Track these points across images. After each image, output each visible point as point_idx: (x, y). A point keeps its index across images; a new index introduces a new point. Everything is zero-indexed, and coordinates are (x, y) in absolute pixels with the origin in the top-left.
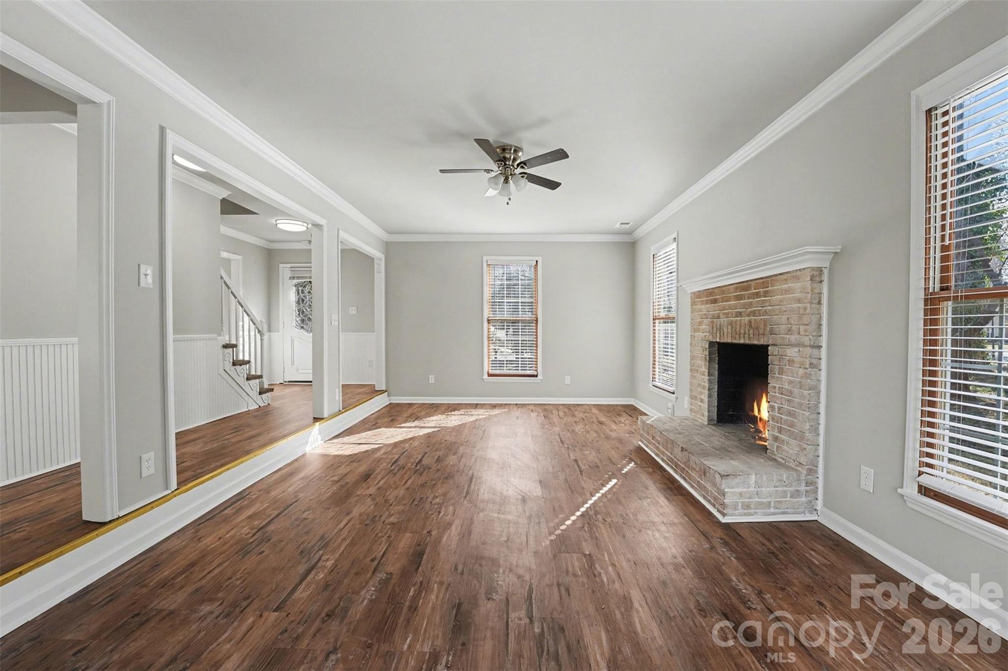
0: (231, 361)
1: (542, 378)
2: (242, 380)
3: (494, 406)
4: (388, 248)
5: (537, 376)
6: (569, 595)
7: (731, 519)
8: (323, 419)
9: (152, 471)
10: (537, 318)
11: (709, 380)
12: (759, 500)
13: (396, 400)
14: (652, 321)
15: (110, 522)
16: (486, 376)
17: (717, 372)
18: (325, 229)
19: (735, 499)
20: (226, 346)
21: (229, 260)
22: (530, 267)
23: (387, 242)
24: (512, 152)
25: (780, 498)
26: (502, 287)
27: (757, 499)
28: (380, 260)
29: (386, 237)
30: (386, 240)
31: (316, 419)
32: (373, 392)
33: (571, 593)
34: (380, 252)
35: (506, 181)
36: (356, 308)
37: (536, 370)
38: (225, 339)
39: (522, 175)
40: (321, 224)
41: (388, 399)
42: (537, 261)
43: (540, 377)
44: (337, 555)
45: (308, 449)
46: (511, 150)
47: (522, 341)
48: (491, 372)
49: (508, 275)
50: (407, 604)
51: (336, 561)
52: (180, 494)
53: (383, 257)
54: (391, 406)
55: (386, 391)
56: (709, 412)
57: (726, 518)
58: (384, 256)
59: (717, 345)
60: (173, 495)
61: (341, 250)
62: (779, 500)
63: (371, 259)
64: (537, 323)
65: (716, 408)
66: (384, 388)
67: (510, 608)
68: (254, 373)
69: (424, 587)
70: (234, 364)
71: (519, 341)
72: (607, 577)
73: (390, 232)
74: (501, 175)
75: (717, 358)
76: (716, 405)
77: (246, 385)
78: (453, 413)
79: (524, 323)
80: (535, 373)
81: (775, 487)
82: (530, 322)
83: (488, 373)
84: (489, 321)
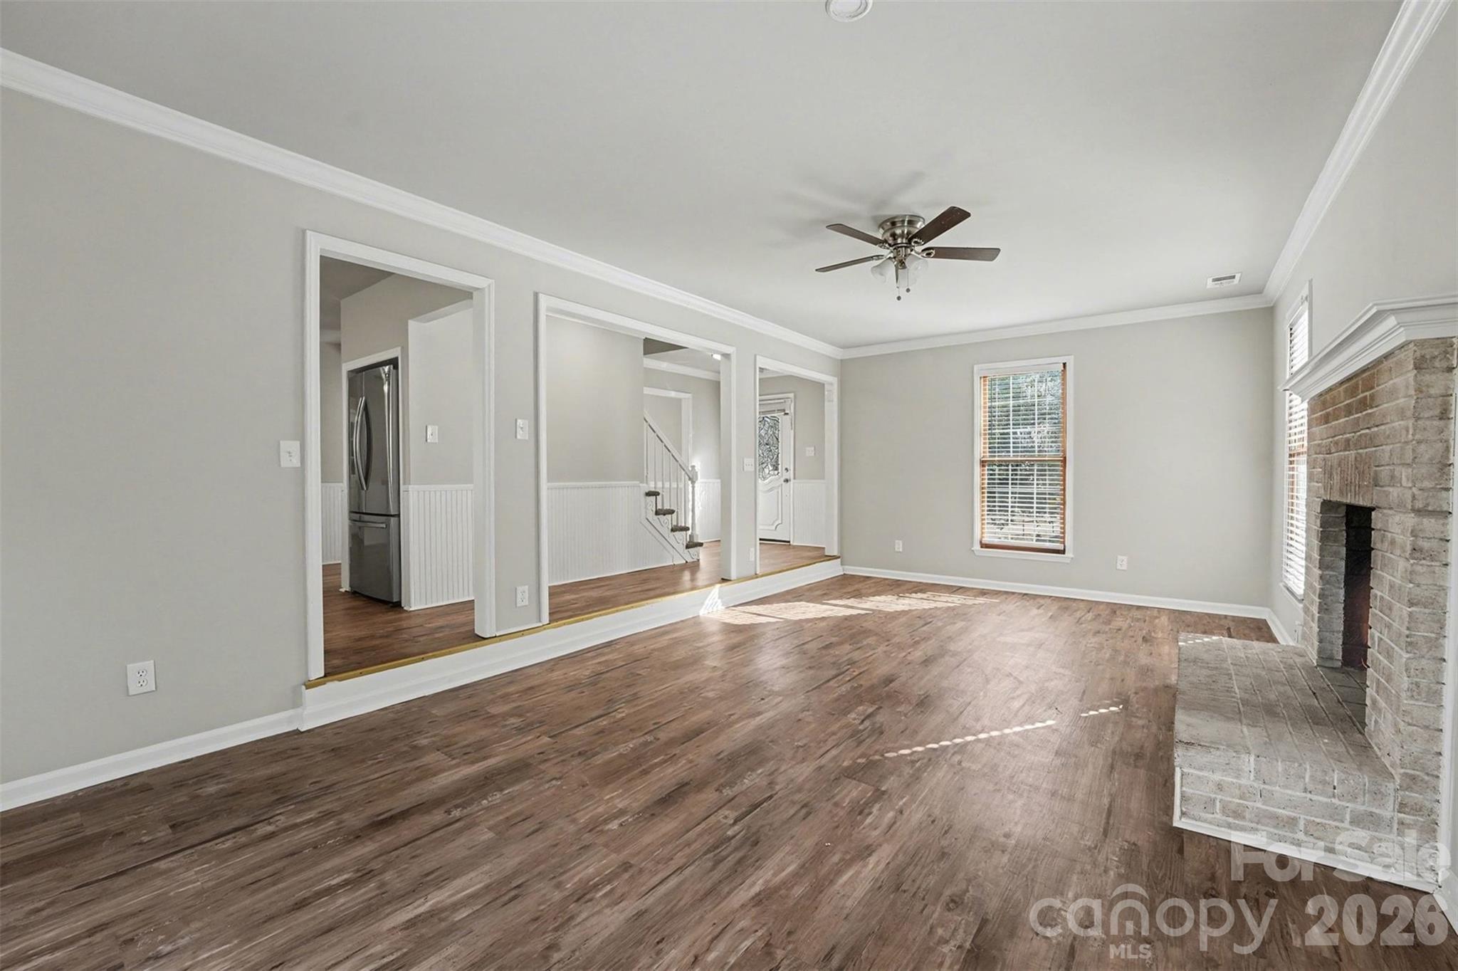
0: (654, 510)
1: (1072, 556)
2: (666, 531)
3: (983, 593)
4: (844, 368)
5: (1063, 552)
6: (804, 819)
7: (1193, 825)
8: (730, 580)
9: (526, 602)
10: (1065, 458)
11: (1321, 577)
12: (1264, 807)
13: (852, 570)
14: (1287, 459)
15: (490, 638)
16: (977, 547)
17: (1343, 563)
18: (734, 358)
19: (1206, 791)
20: (649, 494)
21: (680, 400)
22: (1053, 377)
23: (842, 360)
24: (906, 224)
25: (1323, 817)
26: (1005, 409)
27: (1259, 805)
28: (831, 384)
29: (839, 354)
30: (839, 358)
31: (724, 580)
32: (820, 556)
33: (807, 820)
34: (831, 375)
35: (902, 264)
36: (813, 448)
37: (1064, 543)
38: (652, 487)
39: (927, 252)
40: (729, 352)
41: (841, 568)
42: (1064, 364)
43: (1069, 554)
44: (632, 711)
45: (702, 613)
46: (903, 221)
47: (1037, 494)
48: (986, 540)
49: (1015, 390)
50: (644, 767)
51: (627, 715)
52: (549, 628)
53: (834, 380)
54: (845, 577)
55: (839, 557)
56: (1320, 641)
57: (1183, 820)
58: (836, 379)
59: (1345, 507)
60: (543, 628)
61: (760, 379)
62: (1318, 820)
63: (820, 386)
64: (1065, 466)
65: (1340, 635)
66: (835, 553)
67: (729, 804)
68: (683, 525)
69: (672, 759)
70: (657, 513)
71: (1033, 494)
72: (874, 821)
73: (845, 347)
74: (889, 261)
75: (1344, 534)
76: (1342, 629)
77: (671, 537)
78: (914, 595)
79: (1042, 465)
80: (1060, 547)
81: (1305, 790)
82: (1051, 464)
83: (981, 542)
84: (983, 463)
